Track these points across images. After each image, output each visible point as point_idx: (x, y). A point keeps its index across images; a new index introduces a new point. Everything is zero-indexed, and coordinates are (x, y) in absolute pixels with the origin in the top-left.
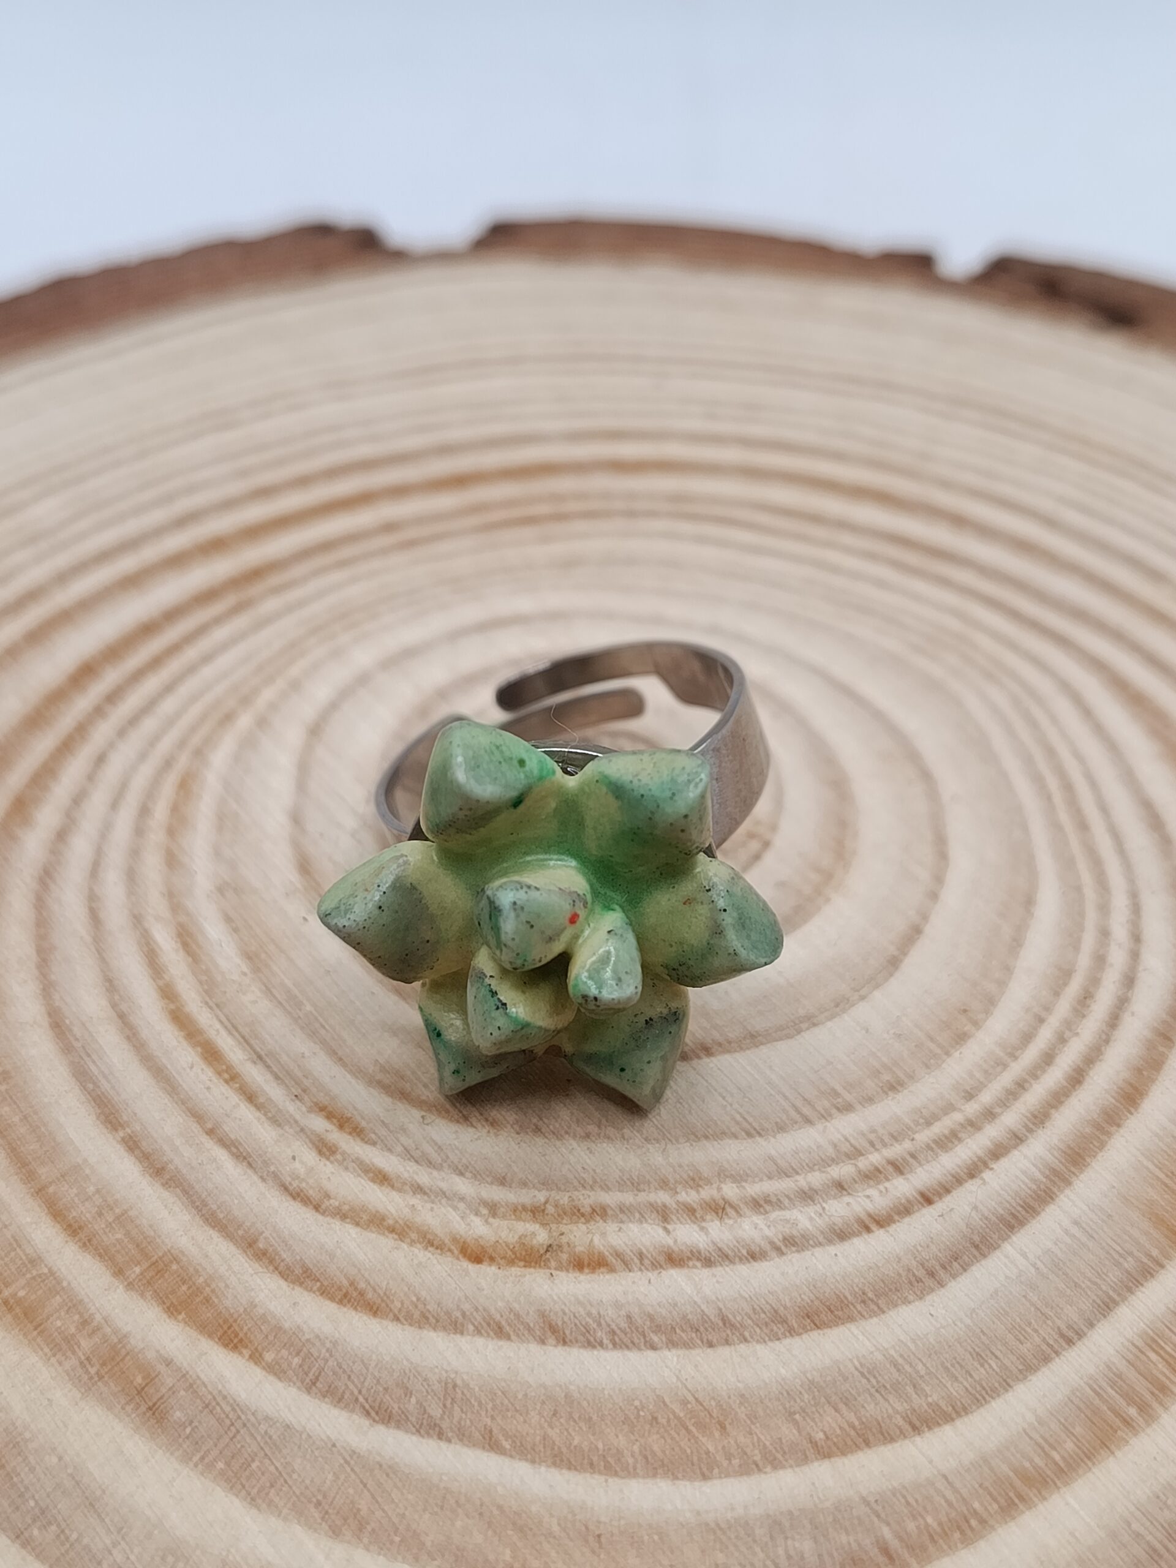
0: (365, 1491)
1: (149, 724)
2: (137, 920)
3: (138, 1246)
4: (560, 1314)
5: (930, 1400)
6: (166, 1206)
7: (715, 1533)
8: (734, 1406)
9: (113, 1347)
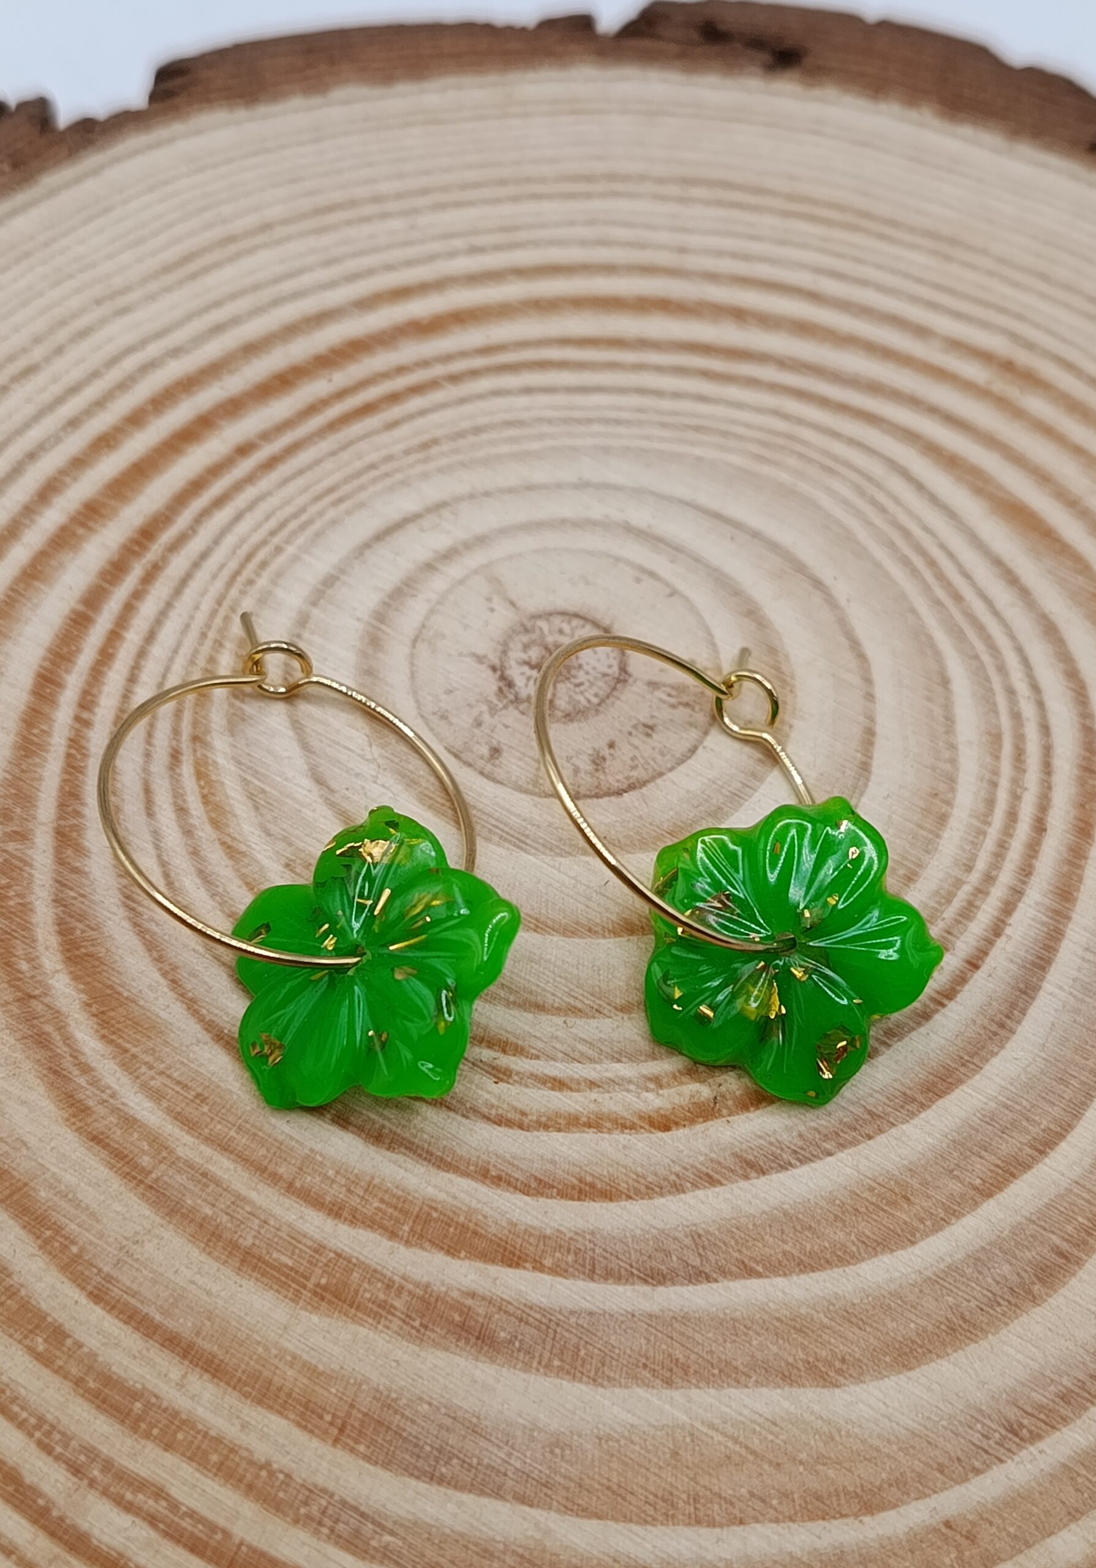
0: (675, 1343)
3: (396, 1208)
4: (749, 1151)
5: (1042, 1127)
6: (400, 1166)
7: (938, 1283)
8: (909, 1180)
9: (422, 1299)
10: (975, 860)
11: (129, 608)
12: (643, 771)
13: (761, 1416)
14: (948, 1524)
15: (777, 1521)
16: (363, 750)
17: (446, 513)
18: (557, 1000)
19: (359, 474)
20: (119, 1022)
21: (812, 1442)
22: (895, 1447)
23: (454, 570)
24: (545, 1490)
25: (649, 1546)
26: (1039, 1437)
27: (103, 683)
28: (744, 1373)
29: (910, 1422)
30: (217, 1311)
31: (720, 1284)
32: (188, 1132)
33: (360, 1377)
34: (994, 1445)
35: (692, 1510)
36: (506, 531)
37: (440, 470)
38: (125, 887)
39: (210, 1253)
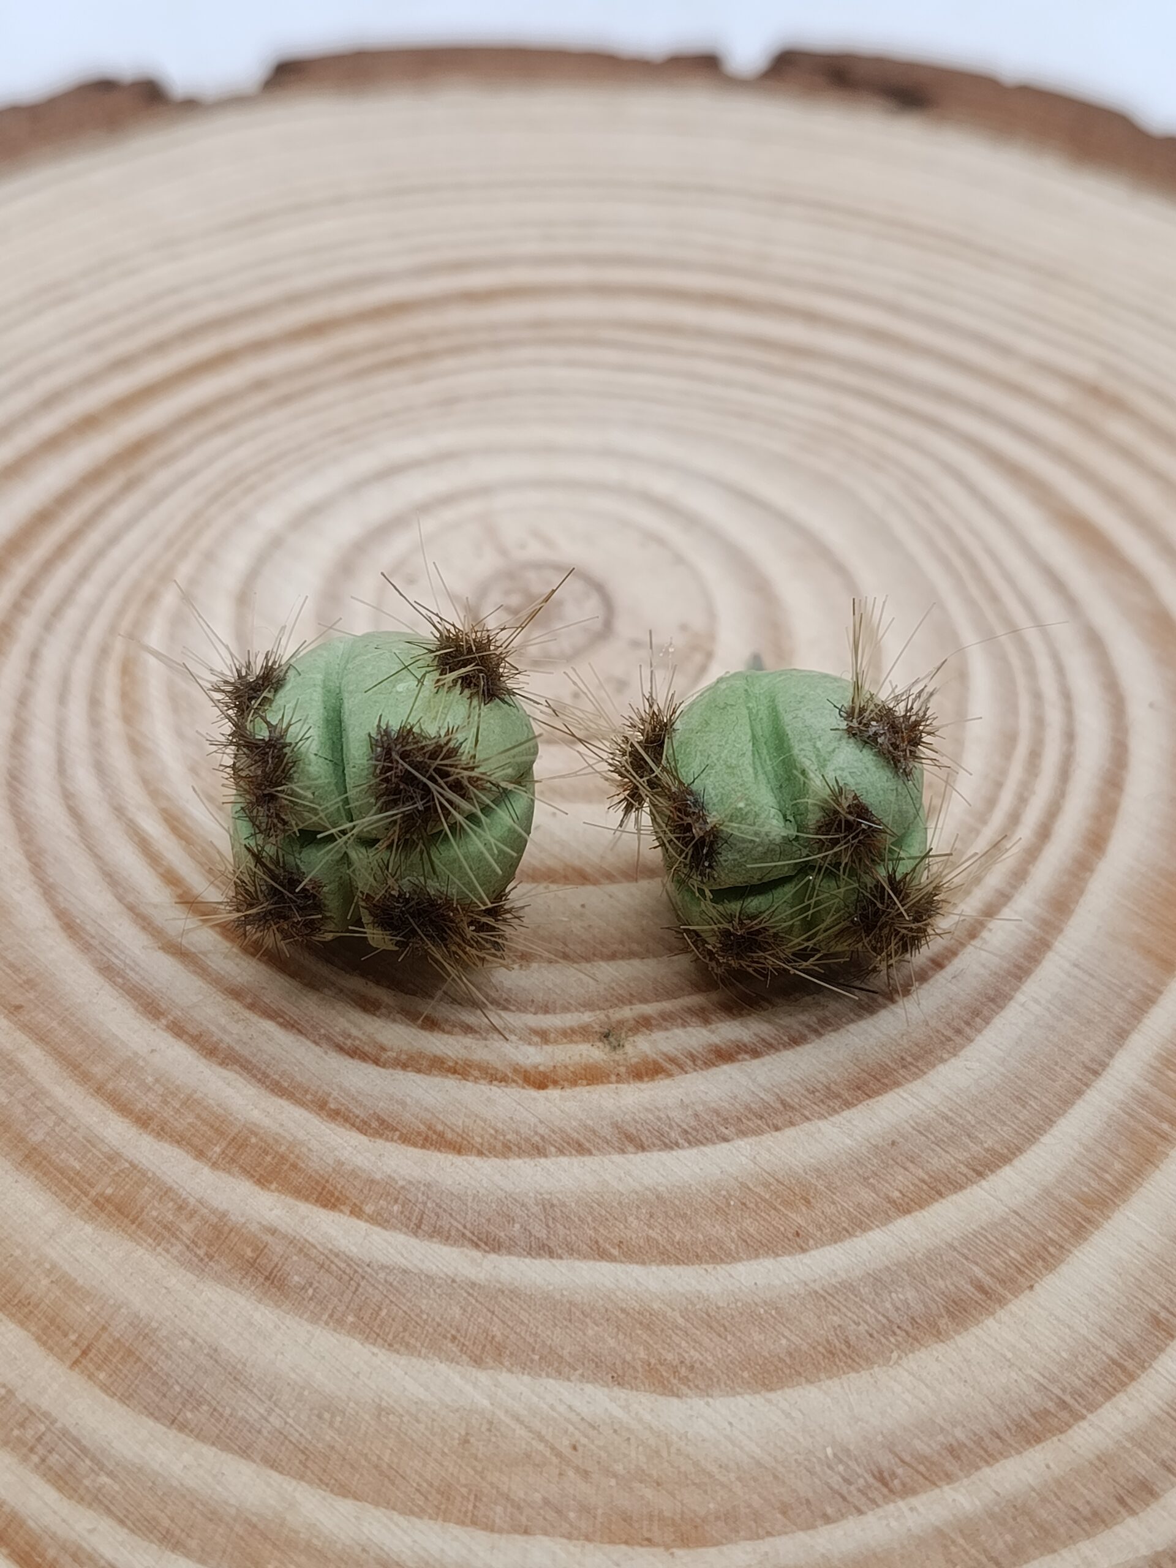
0: (495, 1318)
1: (73, 615)
2: (119, 811)
3: (212, 1127)
5: (986, 1146)
6: (229, 1084)
7: (825, 1299)
8: (814, 1181)
9: (215, 1227)
13: (578, 1414)
15: (569, 1537)
21: (633, 1454)
22: (732, 1476)
25: (408, 1540)
26: (914, 1492)
28: (569, 1364)
31: (564, 1262)
34: (855, 1492)
35: (470, 1507)
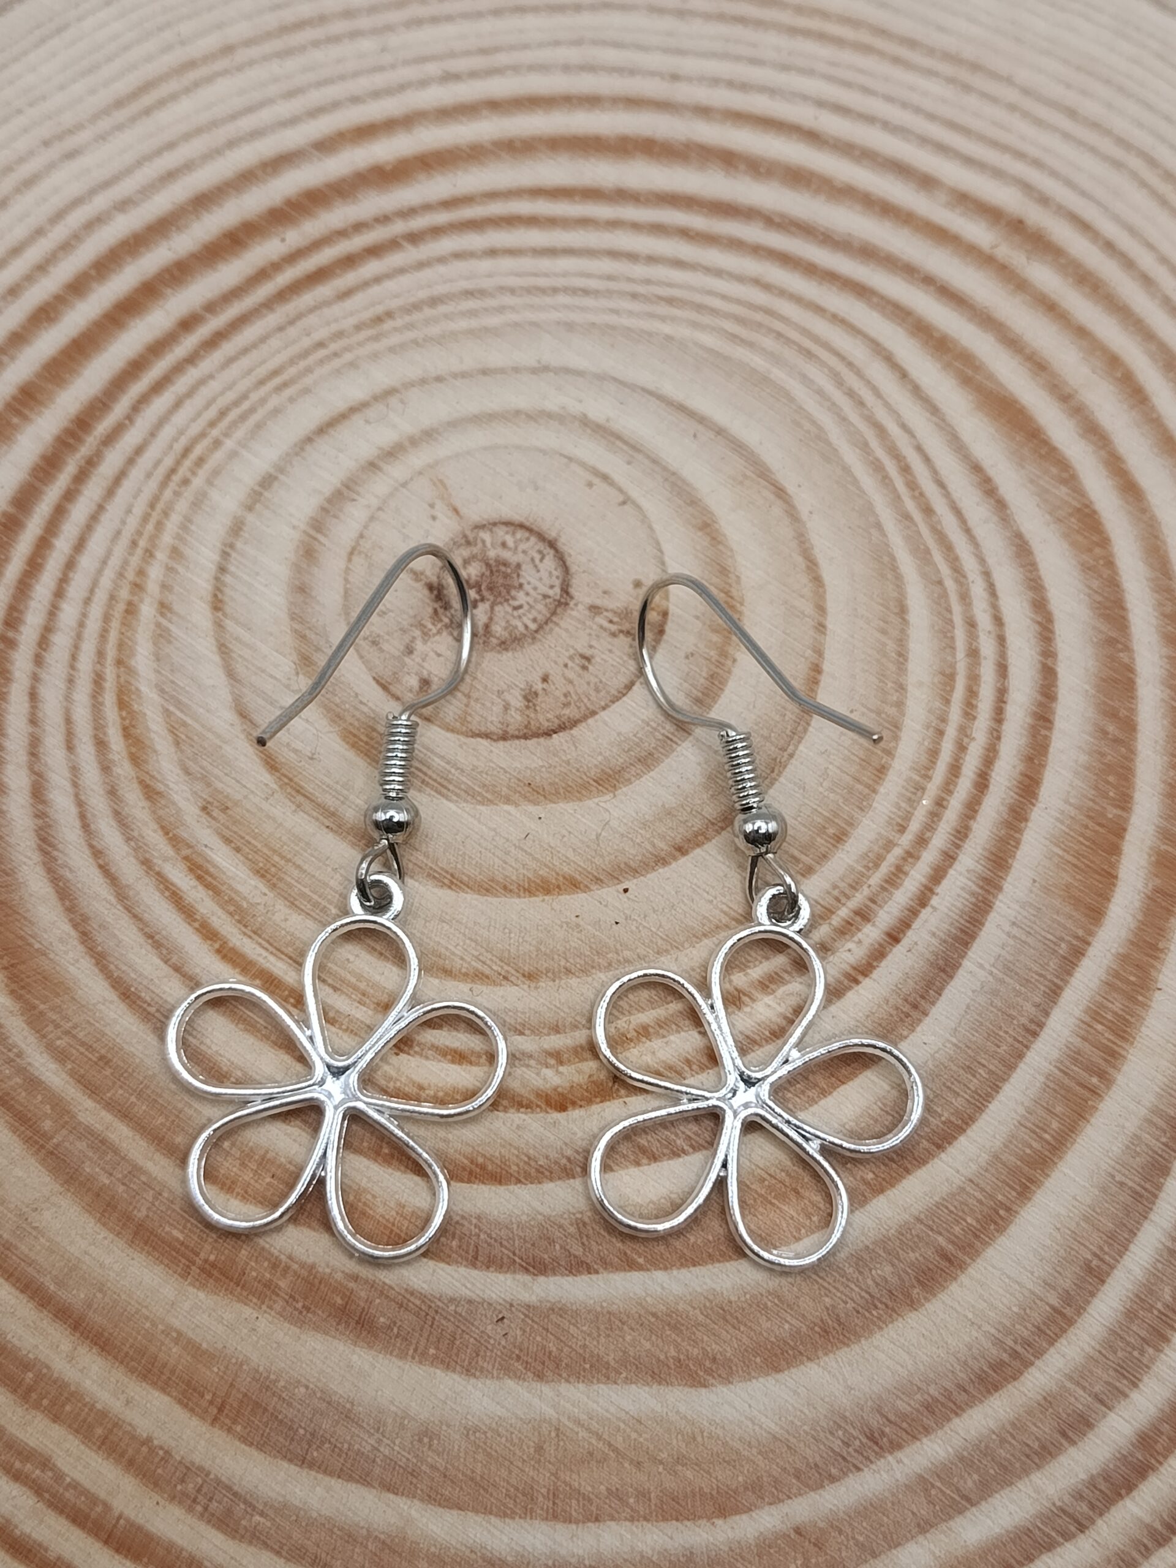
10: (909, 820)
11: (60, 512)
12: (576, 710)
14: (798, 1531)
16: (289, 679)
17: (393, 401)
18: (465, 965)
19: (305, 354)
20: (28, 977)
23: (397, 471)
24: (410, 1478)
27: (30, 597)
29: (773, 1426)
30: (109, 1284)
32: (89, 1097)
33: (241, 1357)
36: (454, 424)
37: (392, 350)
38: (41, 828)
39: (104, 1225)
